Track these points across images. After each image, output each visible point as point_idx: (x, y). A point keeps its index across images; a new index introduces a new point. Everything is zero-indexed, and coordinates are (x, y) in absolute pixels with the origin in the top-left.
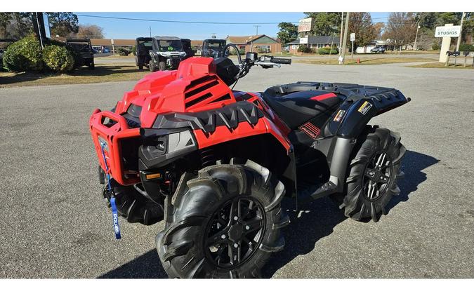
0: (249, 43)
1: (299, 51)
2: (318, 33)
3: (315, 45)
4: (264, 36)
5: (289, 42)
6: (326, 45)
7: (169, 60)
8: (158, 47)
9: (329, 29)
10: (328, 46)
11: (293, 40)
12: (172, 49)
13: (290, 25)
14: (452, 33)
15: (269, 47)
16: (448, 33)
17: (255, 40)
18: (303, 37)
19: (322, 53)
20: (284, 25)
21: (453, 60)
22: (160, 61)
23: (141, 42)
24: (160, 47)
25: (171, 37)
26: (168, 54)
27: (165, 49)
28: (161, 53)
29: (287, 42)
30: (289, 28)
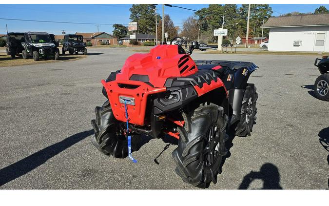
0: (93, 38)
1: (130, 43)
2: (140, 32)
3: (140, 40)
4: (104, 33)
5: (122, 38)
6: (147, 40)
7: (41, 50)
8: (30, 40)
9: (147, 30)
10: (148, 41)
11: (124, 37)
12: (42, 41)
13: (121, 26)
14: (223, 33)
15: (108, 41)
16: (220, 33)
17: (98, 35)
18: (132, 34)
19: (146, 45)
20: (117, 26)
21: (225, 49)
22: (33, 51)
23: (11, 36)
24: (32, 40)
25: (41, 33)
26: (41, 45)
27: (37, 41)
28: (34, 45)
29: (120, 37)
30: (120, 28)
